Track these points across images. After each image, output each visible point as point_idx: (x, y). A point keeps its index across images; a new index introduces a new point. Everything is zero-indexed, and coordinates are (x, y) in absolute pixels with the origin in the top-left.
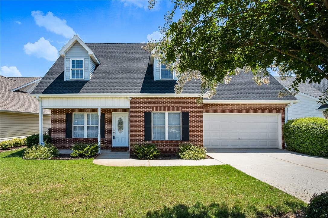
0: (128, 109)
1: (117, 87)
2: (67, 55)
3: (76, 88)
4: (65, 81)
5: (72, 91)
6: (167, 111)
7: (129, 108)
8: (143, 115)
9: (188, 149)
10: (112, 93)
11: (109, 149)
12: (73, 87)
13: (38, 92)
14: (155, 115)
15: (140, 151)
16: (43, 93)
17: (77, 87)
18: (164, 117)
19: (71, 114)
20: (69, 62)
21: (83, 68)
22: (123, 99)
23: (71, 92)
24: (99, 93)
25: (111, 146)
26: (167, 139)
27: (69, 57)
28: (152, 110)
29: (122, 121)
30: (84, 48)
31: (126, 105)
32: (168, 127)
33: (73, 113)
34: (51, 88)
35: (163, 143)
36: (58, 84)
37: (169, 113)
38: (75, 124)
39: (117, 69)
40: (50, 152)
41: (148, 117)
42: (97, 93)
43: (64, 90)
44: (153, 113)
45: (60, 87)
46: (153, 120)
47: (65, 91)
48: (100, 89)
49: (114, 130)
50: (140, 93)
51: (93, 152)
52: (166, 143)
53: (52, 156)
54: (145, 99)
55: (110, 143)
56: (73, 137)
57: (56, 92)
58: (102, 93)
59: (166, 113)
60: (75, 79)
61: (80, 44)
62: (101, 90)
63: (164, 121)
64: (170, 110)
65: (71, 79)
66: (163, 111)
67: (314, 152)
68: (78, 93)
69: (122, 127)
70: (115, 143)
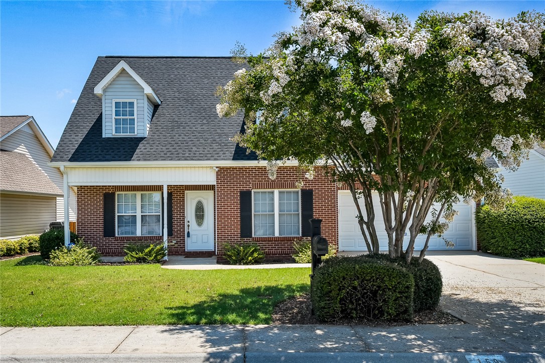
0: (214, 186)
1: (194, 149)
2: (107, 94)
3: (124, 152)
4: (104, 138)
5: (120, 157)
6: (277, 188)
7: (215, 183)
8: (238, 196)
9: (306, 249)
10: (186, 160)
11: (181, 255)
12: (119, 149)
13: (62, 160)
14: (257, 195)
15: (232, 253)
16: (70, 160)
17: (126, 150)
18: (273, 200)
19: (113, 194)
20: (110, 105)
21: (135, 117)
22: (205, 169)
23: (117, 158)
24: (165, 160)
25: (184, 250)
26: (277, 234)
27: (110, 97)
28: (253, 187)
29: (202, 206)
30: (135, 81)
31: (210, 178)
32: (279, 214)
33: (117, 193)
34: (83, 152)
35: (270, 241)
36: (93, 144)
37: (280, 192)
38: (119, 212)
39: (193, 114)
40: (90, 256)
41: (245, 198)
42: (162, 160)
43: (106, 154)
44: (255, 192)
45: (98, 149)
46: (255, 204)
47: (108, 157)
48: (165, 153)
49: (189, 222)
50: (233, 159)
51: (158, 255)
52: (276, 241)
53: (94, 262)
54: (241, 168)
55: (182, 243)
56: (117, 235)
57: (92, 158)
58: (170, 160)
59: (276, 192)
60: (122, 135)
61: (128, 73)
62: (168, 155)
63: (273, 204)
64: (282, 186)
65: (114, 135)
66: (271, 188)
67: (506, 251)
68: (130, 160)
69: (203, 216)
70: (191, 245)
